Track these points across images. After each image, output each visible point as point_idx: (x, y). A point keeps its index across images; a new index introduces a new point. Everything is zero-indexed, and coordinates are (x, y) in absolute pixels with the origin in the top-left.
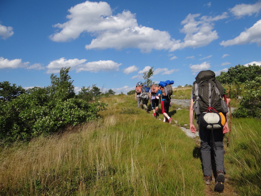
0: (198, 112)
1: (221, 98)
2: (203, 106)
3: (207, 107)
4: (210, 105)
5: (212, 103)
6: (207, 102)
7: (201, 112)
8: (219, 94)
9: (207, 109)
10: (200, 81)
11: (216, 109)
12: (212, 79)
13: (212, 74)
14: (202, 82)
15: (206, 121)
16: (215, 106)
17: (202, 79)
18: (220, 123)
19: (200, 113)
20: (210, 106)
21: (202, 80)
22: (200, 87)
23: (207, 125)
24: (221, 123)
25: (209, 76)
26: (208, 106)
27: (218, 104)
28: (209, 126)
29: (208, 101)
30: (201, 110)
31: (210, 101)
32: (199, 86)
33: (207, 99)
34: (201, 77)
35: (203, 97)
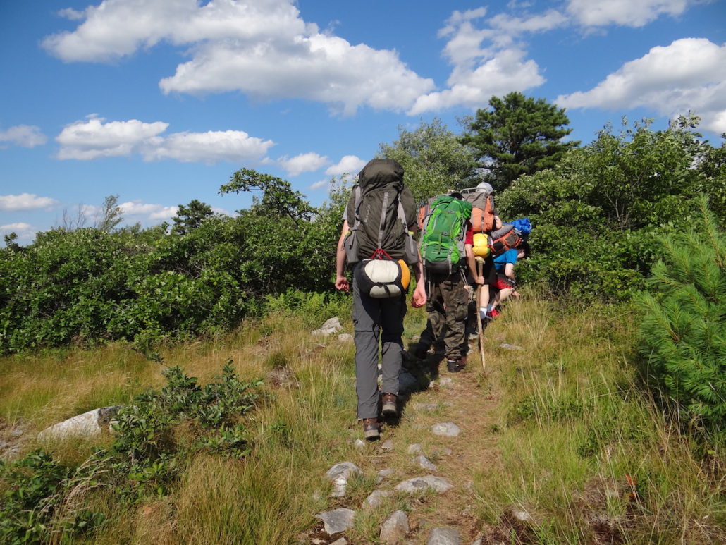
0: (352, 258)
1: (406, 231)
2: (364, 244)
3: (375, 248)
4: (380, 244)
5: (385, 241)
6: (375, 237)
7: (361, 258)
8: (404, 221)
9: (372, 252)
10: (367, 185)
11: (393, 255)
12: (392, 184)
13: (396, 172)
14: (371, 186)
15: (370, 277)
16: (392, 248)
17: (371, 181)
18: (398, 282)
19: (357, 260)
20: (380, 247)
21: (373, 184)
22: (365, 198)
23: (371, 287)
24: (400, 281)
25: (387, 177)
26: (377, 246)
27: (398, 245)
28: (375, 290)
29: (377, 236)
30: (360, 254)
31: (381, 234)
32: (363, 196)
33: (376, 230)
34: (371, 174)
35: (367, 225)
